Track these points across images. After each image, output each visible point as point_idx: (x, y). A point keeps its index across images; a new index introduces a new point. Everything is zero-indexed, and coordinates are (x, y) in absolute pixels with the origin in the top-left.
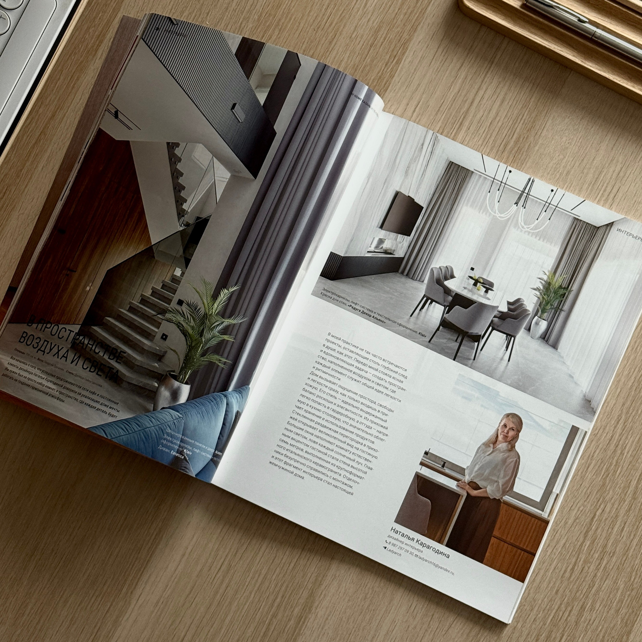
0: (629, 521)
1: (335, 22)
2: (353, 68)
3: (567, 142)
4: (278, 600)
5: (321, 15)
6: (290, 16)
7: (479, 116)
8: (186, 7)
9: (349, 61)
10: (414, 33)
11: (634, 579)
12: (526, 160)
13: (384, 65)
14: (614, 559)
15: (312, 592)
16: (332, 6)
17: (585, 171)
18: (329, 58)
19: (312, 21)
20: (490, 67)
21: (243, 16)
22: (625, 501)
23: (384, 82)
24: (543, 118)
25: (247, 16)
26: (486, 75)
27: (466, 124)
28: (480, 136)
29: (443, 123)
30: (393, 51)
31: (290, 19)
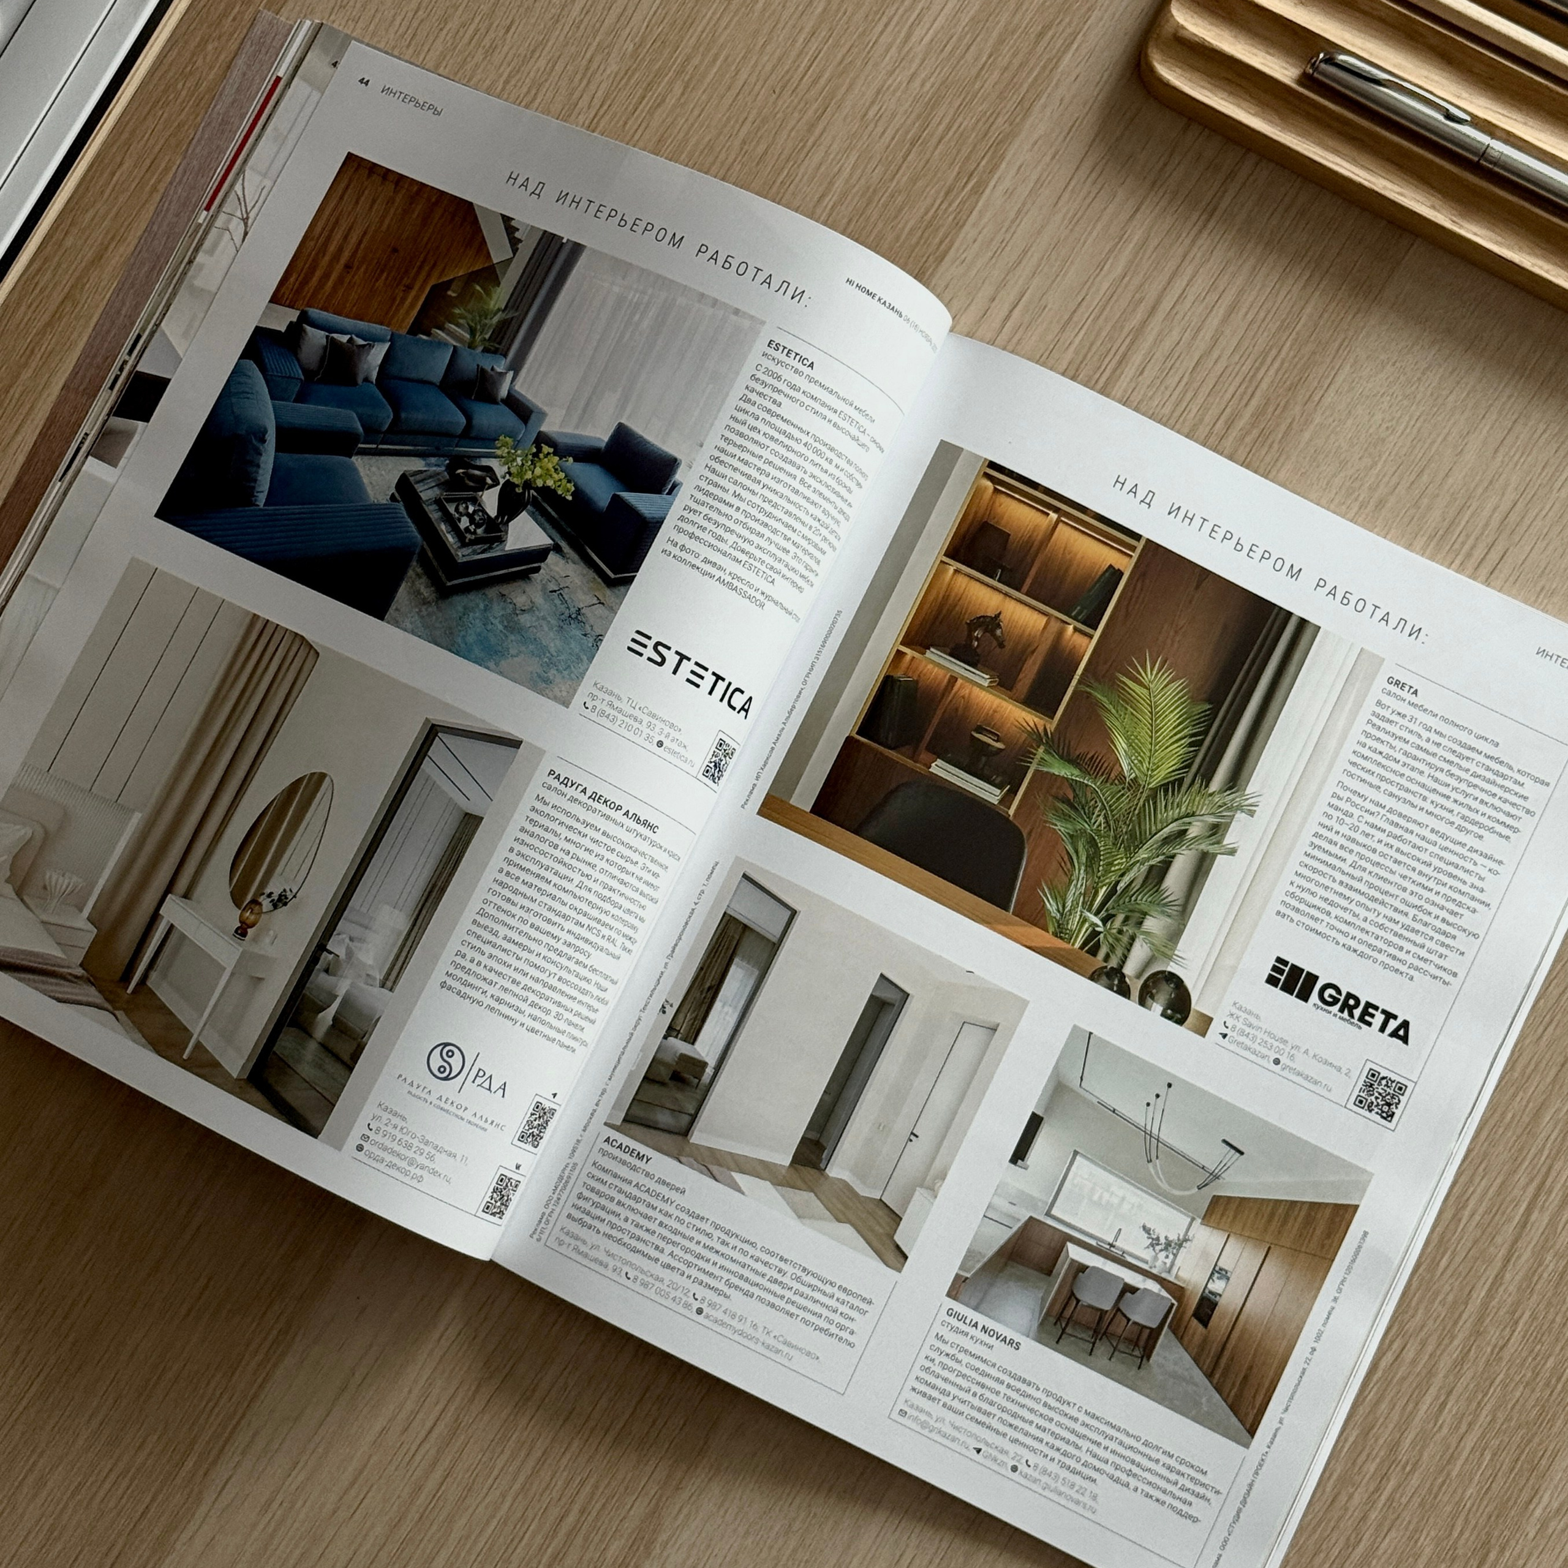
0: (1459, 1387)
1: (827, 75)
2: (863, 195)
3: (1384, 426)
4: (571, 1519)
5: (794, 54)
6: (714, 51)
7: (1167, 344)
9: (855, 177)
10: (1023, 119)
11: (1461, 1533)
12: (1279, 464)
13: (942, 194)
14: (1415, 1481)
15: (657, 1504)
16: (823, 33)
17: (1425, 501)
18: (806, 162)
19: (769, 68)
20: (1208, 220)
21: (595, 44)
22: (1453, 1338)
23: (937, 240)
24: (1328, 360)
25: (606, 44)
26: (1193, 242)
27: (1137, 358)
28: (1168, 393)
29: (1076, 352)
30: (968, 158)
31: (715, 60)
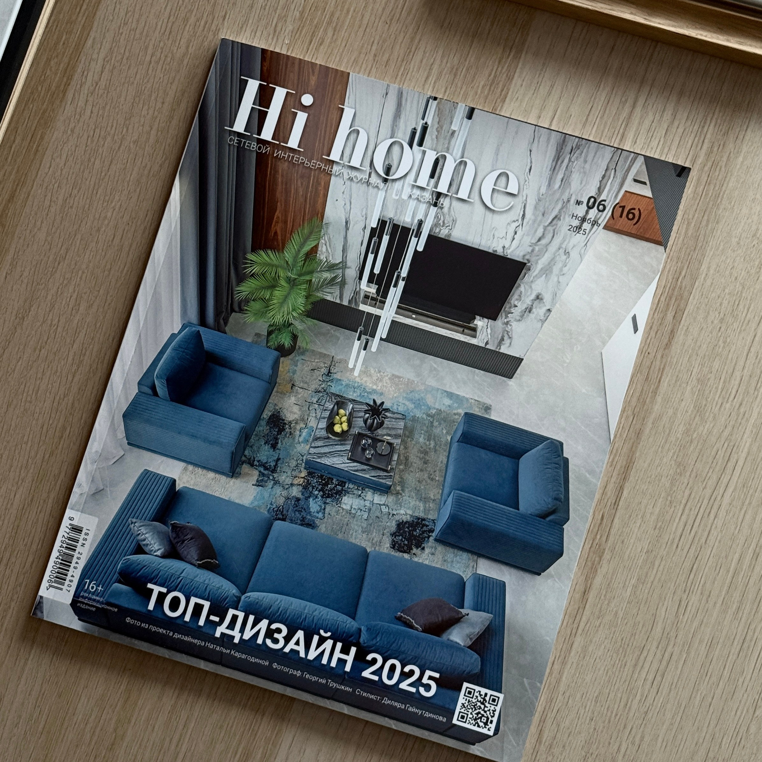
8: (191, 11)
12: (727, 179)
21: (277, 14)
25: (283, 16)
31: (348, 12)
